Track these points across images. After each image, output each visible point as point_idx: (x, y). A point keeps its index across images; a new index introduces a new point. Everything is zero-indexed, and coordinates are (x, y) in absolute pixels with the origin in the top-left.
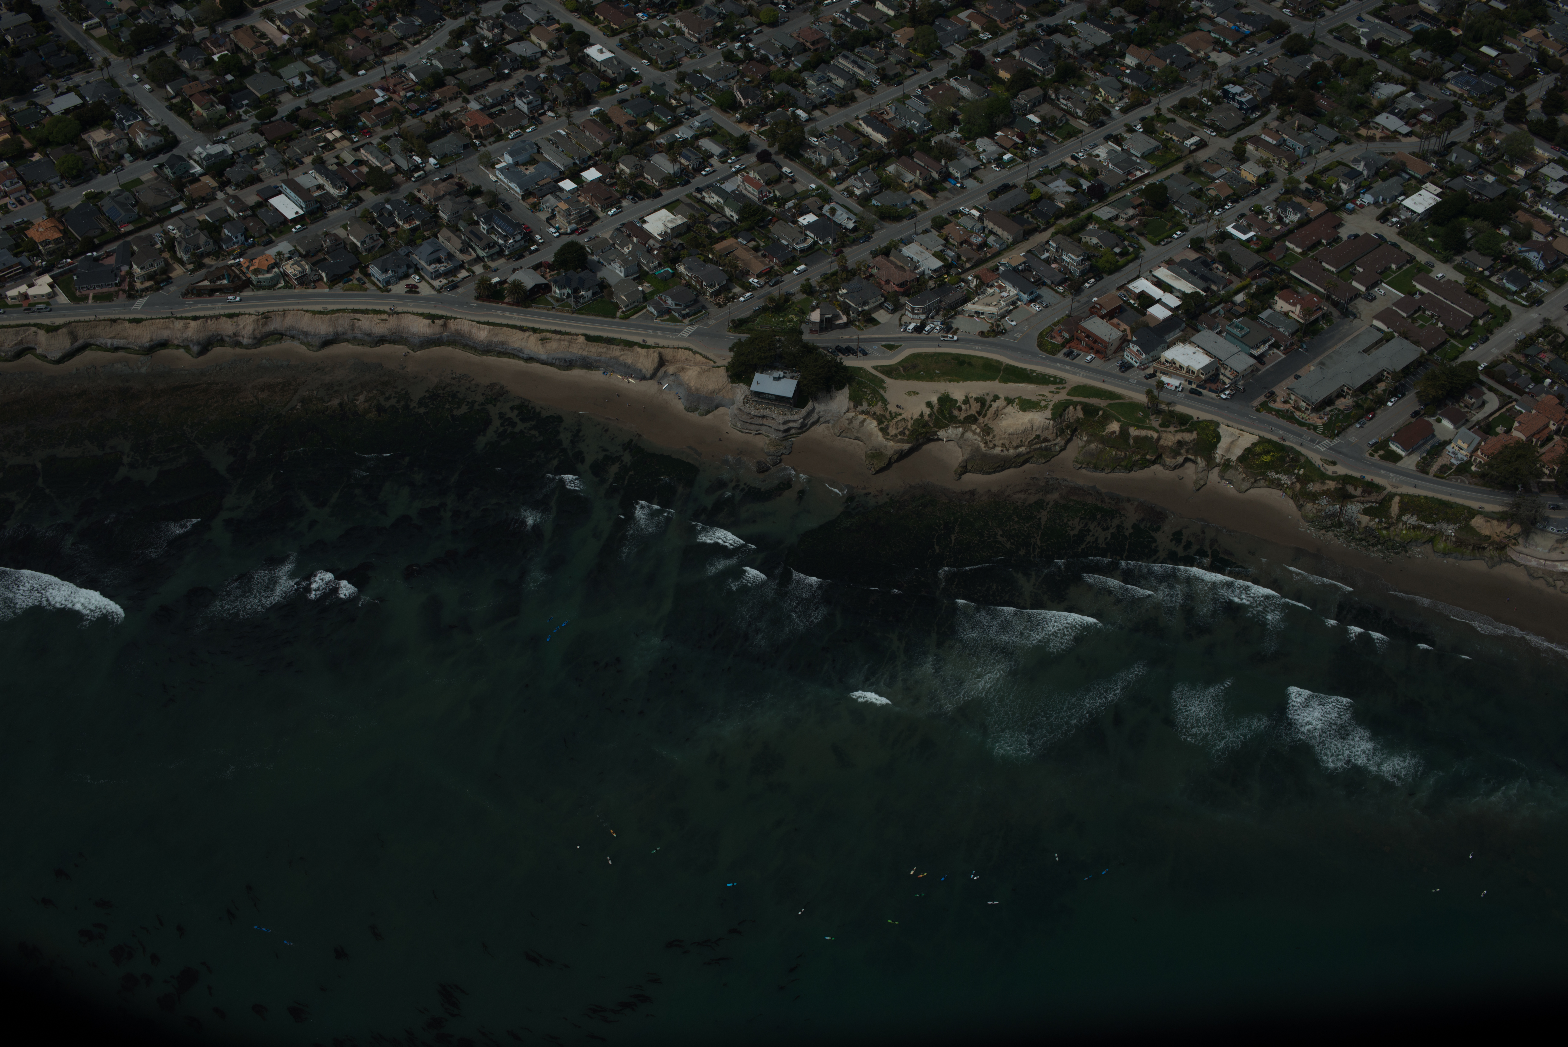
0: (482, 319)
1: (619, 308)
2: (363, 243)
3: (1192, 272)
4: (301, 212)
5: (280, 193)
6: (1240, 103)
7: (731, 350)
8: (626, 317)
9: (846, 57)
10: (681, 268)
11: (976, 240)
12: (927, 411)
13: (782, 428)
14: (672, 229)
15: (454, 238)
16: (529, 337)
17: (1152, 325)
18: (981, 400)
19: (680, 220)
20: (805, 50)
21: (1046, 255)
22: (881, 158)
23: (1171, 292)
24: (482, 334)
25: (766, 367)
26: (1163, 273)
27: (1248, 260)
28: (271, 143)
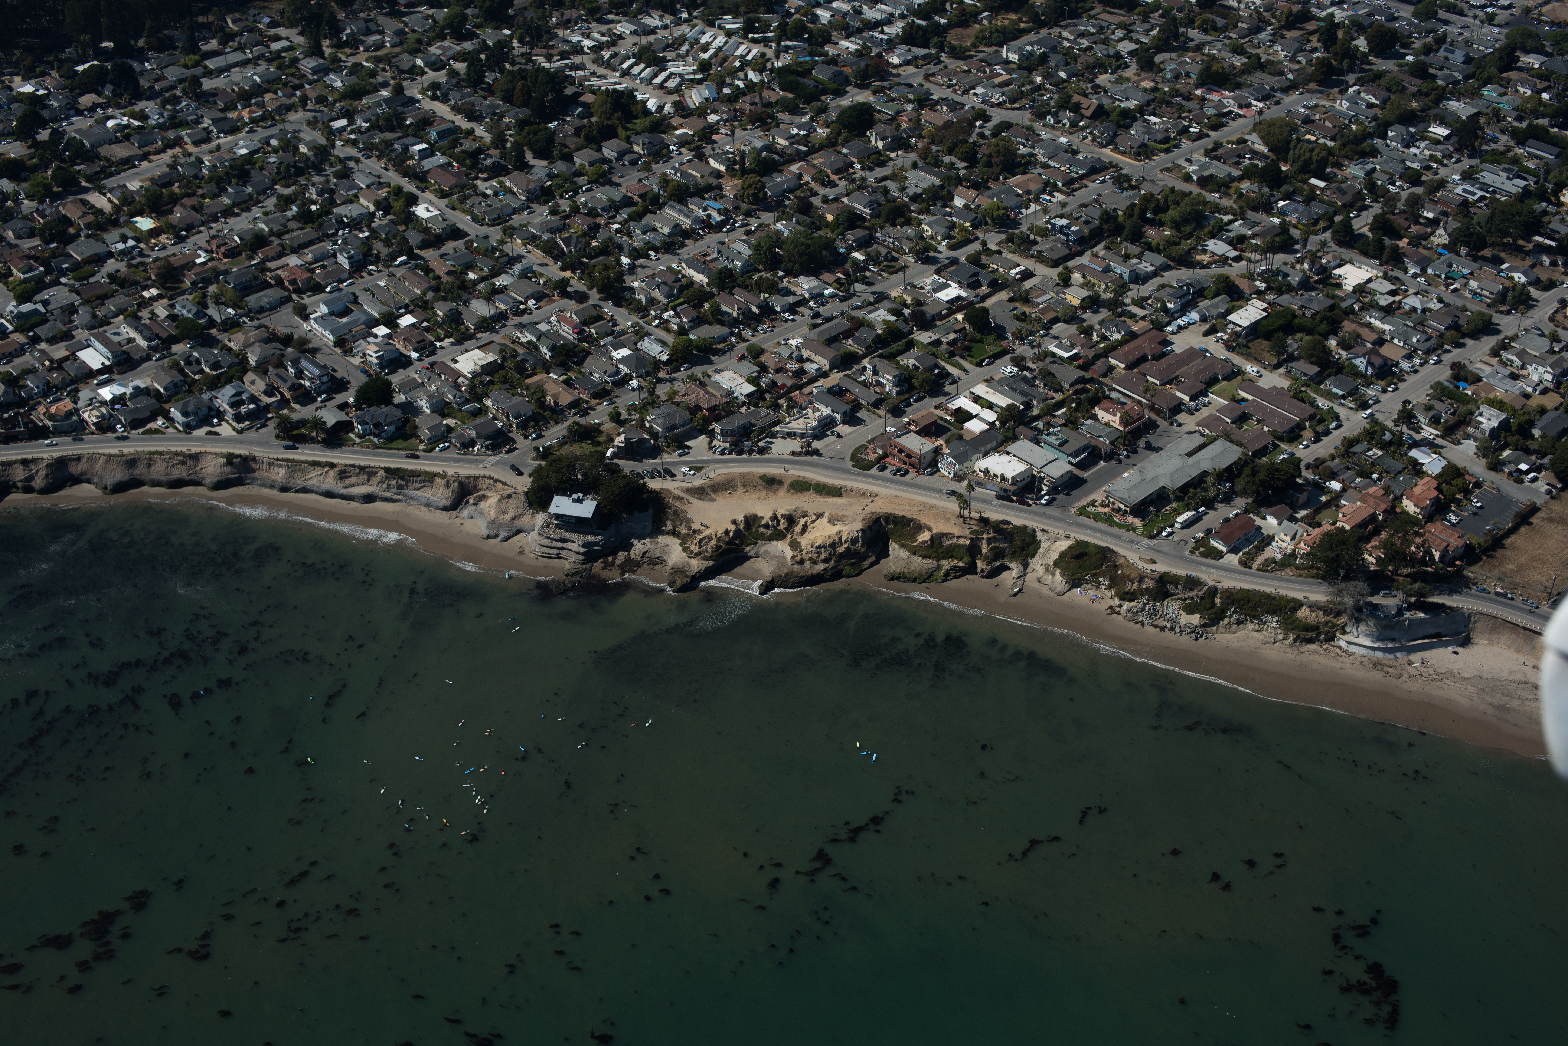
1: (421, 441)
3: (1011, 388)
4: (107, 363)
5: (89, 346)
6: (1067, 235)
7: (531, 476)
8: (428, 449)
10: (488, 403)
11: (793, 366)
12: (733, 528)
13: (583, 550)
14: (482, 367)
15: (260, 381)
16: (325, 473)
17: (967, 437)
18: (789, 517)
19: (490, 358)
20: (633, 203)
21: (863, 378)
22: (700, 296)
23: (989, 407)
24: (281, 471)
25: (565, 490)
26: (981, 390)
27: (1068, 375)
28: (86, 302)
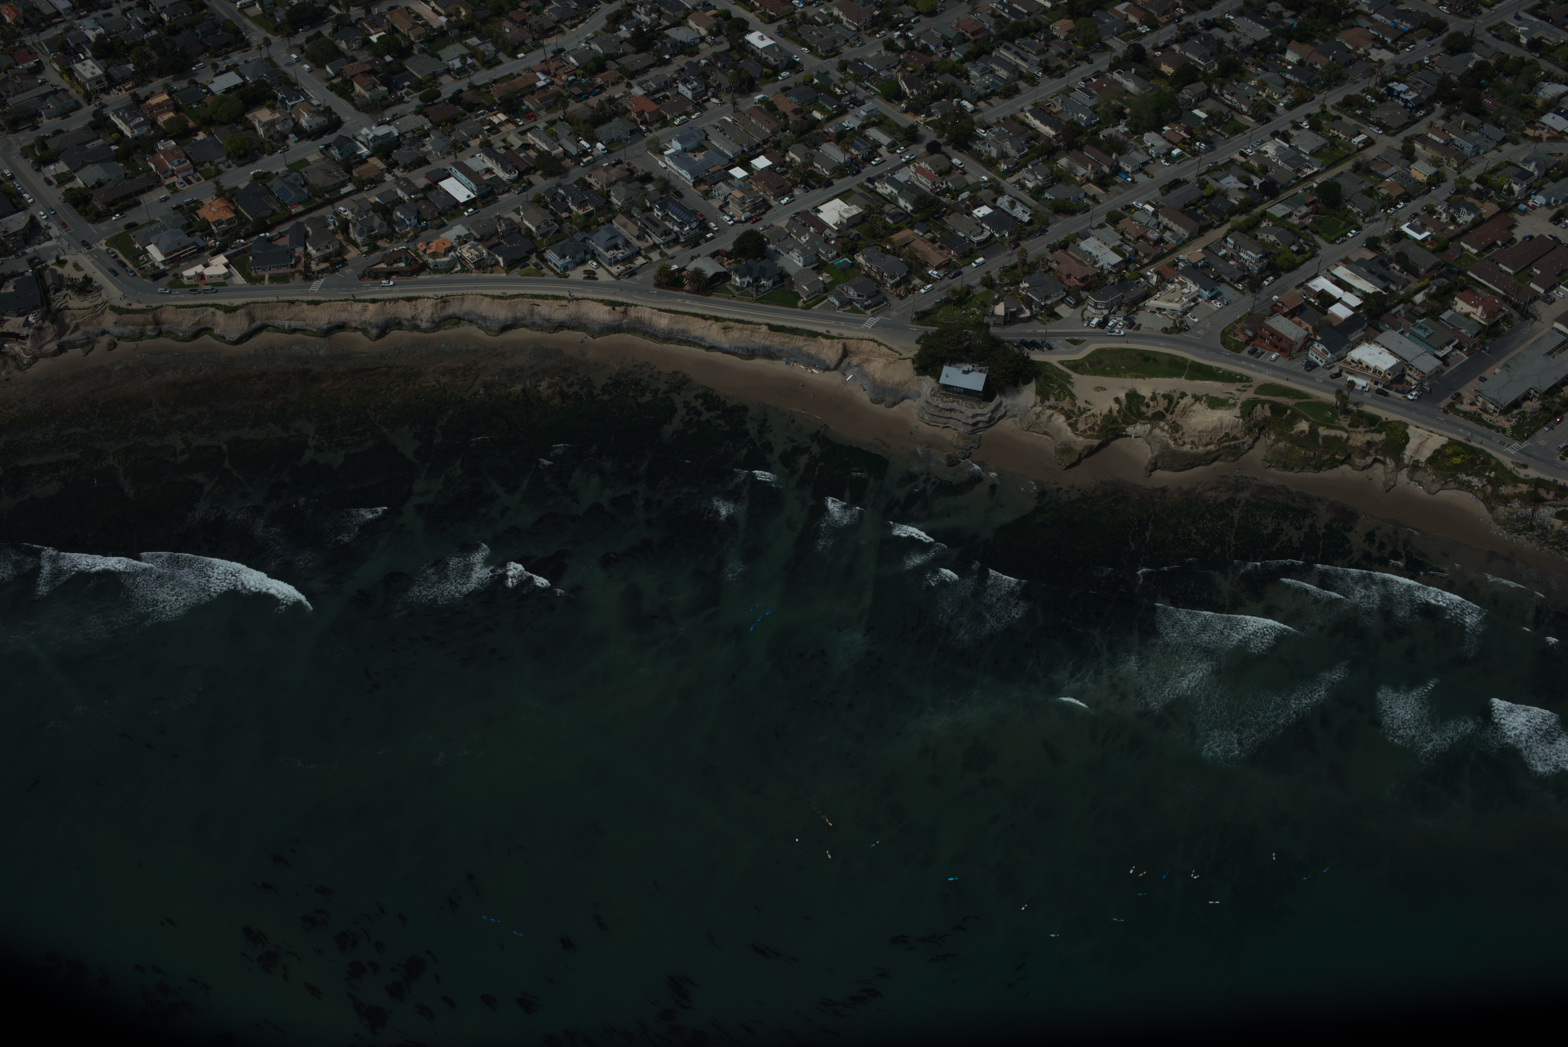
0: (663, 307)
1: (800, 298)
2: (538, 228)
3: (1370, 271)
4: (473, 196)
5: (449, 176)
6: (1406, 101)
7: (918, 342)
8: (808, 307)
9: (1007, 49)
10: (860, 259)
11: (1153, 235)
12: (1116, 407)
13: (971, 421)
14: (848, 219)
15: (630, 224)
16: (711, 325)
17: (1335, 324)
18: (1168, 397)
19: (855, 210)
20: (965, 40)
21: (1224, 252)
22: (1050, 152)
23: (1351, 292)
24: (663, 322)
25: (954, 361)
26: (1342, 272)
27: (1425, 261)
28: (436, 125)
